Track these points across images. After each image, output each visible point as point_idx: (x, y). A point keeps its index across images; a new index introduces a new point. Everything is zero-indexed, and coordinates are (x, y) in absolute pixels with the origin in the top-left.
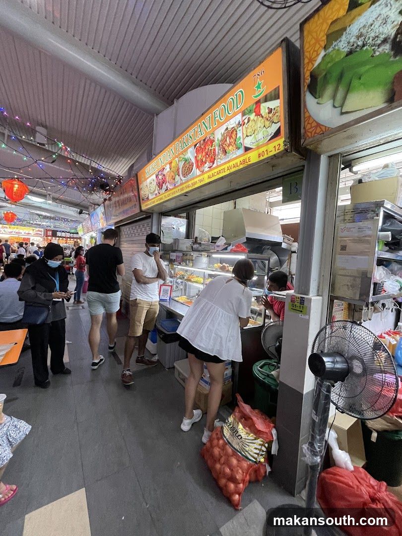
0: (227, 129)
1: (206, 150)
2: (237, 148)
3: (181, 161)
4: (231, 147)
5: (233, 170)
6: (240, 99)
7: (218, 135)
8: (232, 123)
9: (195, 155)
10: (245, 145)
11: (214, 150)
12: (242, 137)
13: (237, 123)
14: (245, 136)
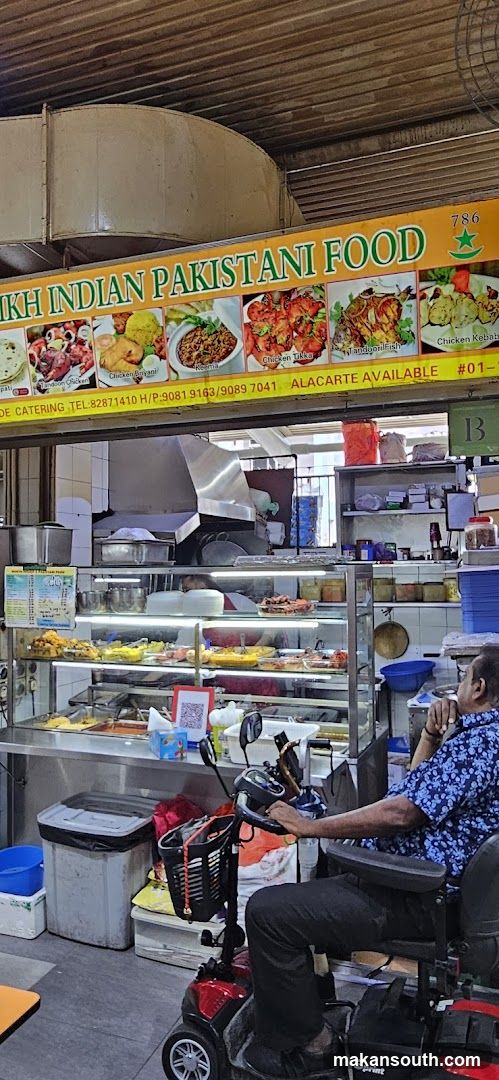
0: (370, 291)
1: (293, 320)
2: (399, 341)
3: (179, 321)
4: (378, 334)
5: (383, 383)
6: (414, 244)
7: (341, 296)
8: (386, 285)
9: (247, 320)
10: (424, 341)
11: (324, 326)
12: (414, 319)
13: (403, 289)
14: (424, 321)
